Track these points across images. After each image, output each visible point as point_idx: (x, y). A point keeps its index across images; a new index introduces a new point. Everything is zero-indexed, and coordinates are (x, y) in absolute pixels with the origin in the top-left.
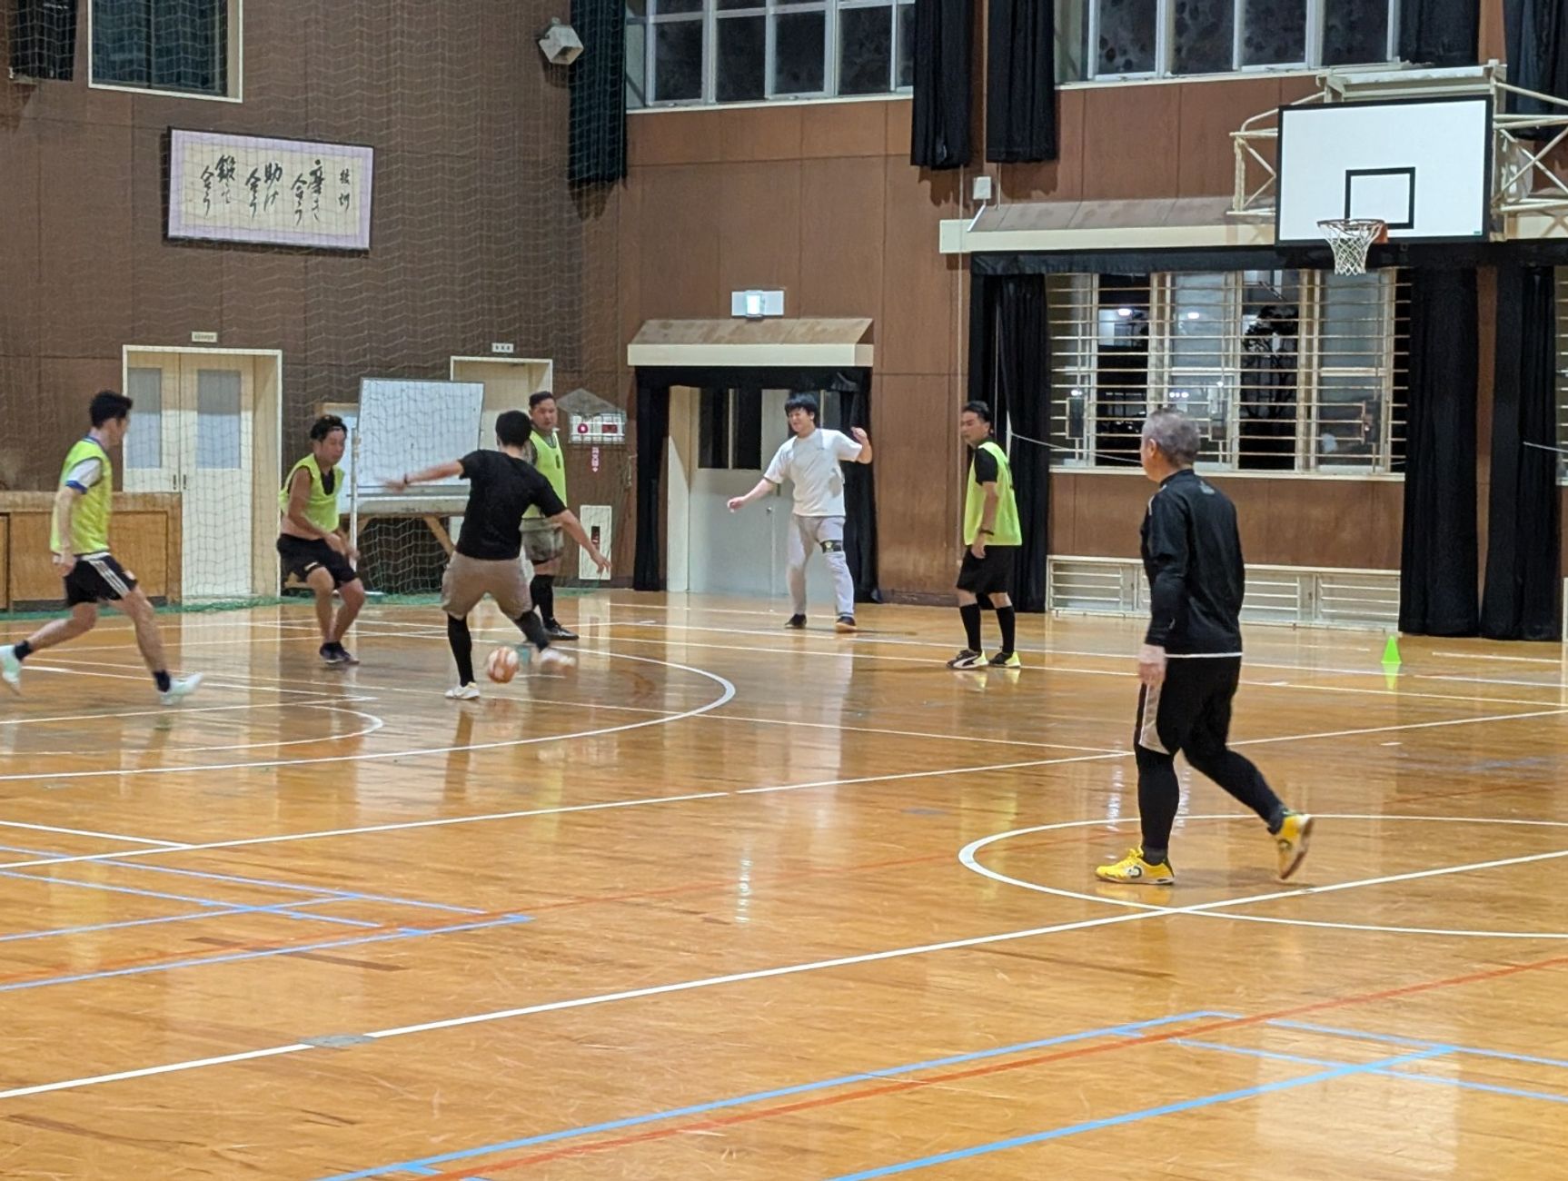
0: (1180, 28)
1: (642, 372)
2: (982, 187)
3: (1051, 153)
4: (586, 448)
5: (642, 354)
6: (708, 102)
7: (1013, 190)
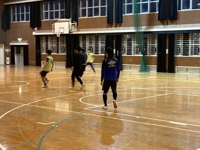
0: (50, 15)
1: (11, 45)
2: (36, 29)
3: (41, 26)
4: (7, 52)
5: (11, 44)
6: (16, 22)
7: (38, 29)
